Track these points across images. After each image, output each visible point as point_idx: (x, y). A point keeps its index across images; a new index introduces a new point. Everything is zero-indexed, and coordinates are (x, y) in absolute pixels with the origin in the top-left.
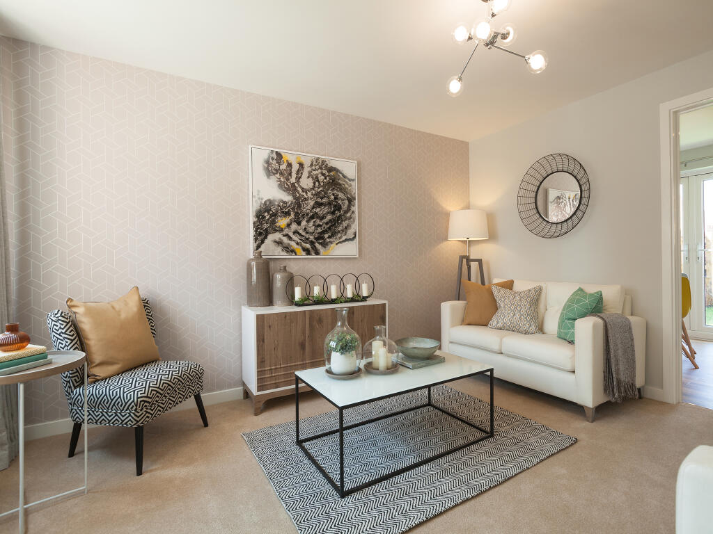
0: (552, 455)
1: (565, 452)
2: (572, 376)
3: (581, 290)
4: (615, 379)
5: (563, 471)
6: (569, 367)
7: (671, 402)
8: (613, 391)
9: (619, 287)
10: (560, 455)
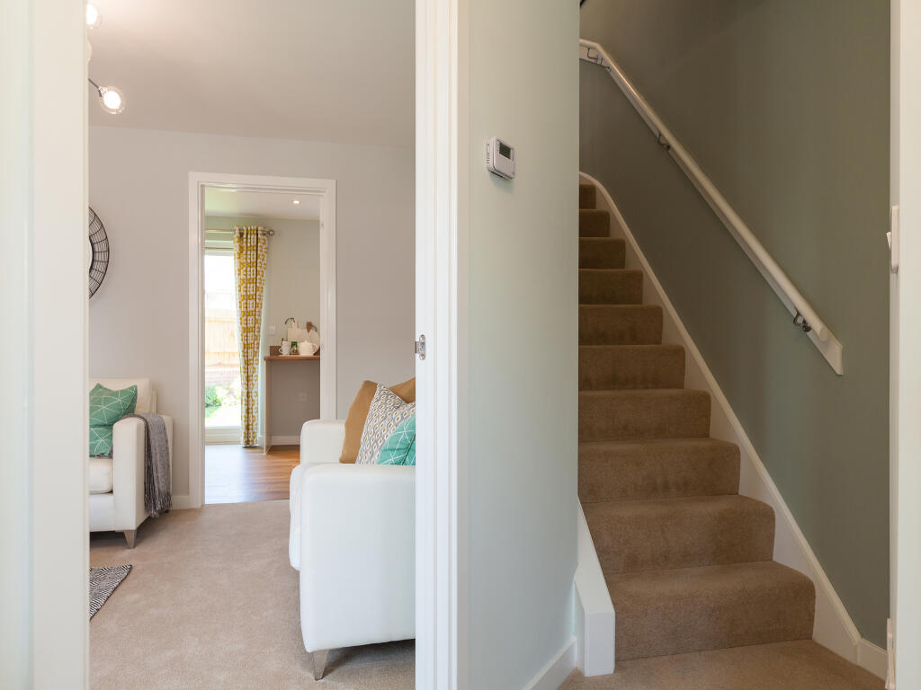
0: (116, 588)
1: (125, 581)
2: (110, 497)
3: (99, 386)
4: (157, 489)
5: (136, 596)
6: (107, 488)
7: (196, 507)
8: (154, 503)
9: (147, 380)
10: (124, 586)
